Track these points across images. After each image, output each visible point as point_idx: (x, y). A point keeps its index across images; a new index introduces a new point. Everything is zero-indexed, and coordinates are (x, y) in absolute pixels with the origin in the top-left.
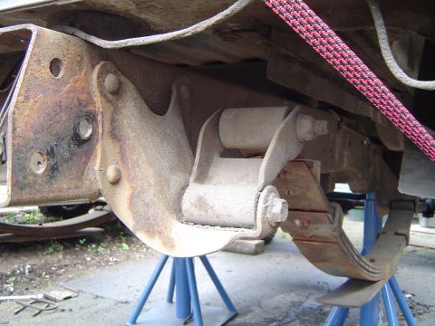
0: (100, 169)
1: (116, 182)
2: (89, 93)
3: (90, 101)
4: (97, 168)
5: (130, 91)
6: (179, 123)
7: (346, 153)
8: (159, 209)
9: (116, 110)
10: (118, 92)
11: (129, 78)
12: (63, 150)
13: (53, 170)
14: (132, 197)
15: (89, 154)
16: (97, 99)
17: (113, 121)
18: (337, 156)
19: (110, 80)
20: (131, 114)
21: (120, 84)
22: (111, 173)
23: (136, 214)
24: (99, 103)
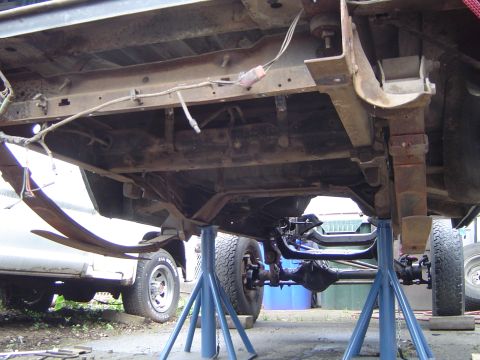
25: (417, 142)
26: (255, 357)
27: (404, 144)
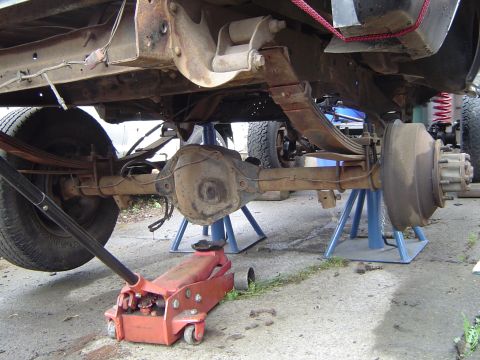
0: (172, 48)
1: (179, 55)
2: (164, 11)
3: (165, 16)
4: (170, 47)
5: (182, 11)
6: (207, 28)
7: (331, 69)
8: (202, 66)
9: (176, 20)
10: (176, 11)
11: (181, 4)
12: (156, 37)
13: (153, 45)
14: (188, 63)
15: (167, 40)
16: (168, 14)
17: (175, 26)
18: (322, 70)
19: (172, 5)
20: (184, 22)
21: (177, 7)
22: (177, 50)
23: (191, 71)
24: (168, 17)
25: (295, 92)
26: (265, 238)
27: (283, 94)
